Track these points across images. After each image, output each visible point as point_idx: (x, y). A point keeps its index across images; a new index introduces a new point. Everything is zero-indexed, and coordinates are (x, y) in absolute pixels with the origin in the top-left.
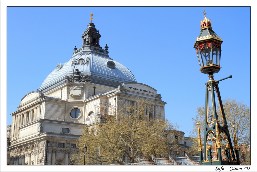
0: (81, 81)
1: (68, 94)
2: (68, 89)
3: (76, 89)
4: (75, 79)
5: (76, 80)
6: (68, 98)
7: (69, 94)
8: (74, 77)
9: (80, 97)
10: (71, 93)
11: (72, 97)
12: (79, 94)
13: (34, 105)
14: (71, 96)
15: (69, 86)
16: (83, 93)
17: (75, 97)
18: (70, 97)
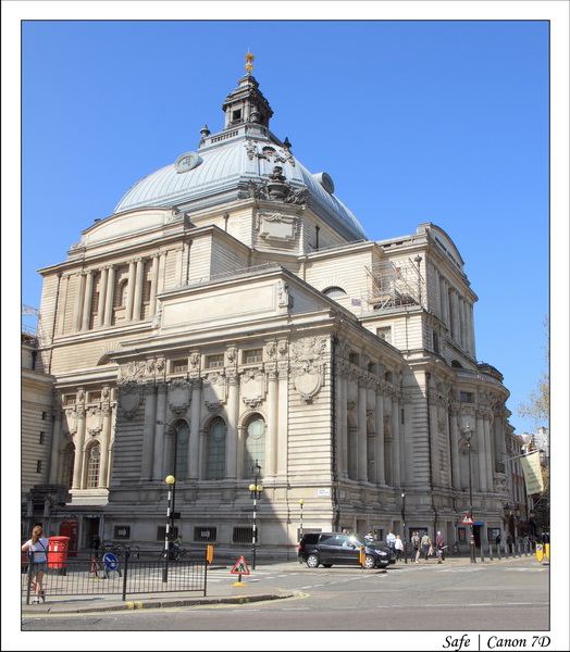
0: (291, 201)
1: (255, 230)
2: (254, 216)
3: (278, 221)
4: (273, 192)
5: (279, 197)
6: (254, 242)
7: (258, 230)
8: (270, 188)
9: (289, 243)
10: (262, 231)
11: (267, 241)
12: (287, 237)
13: (157, 245)
14: (263, 237)
15: (259, 208)
16: (298, 235)
17: (275, 242)
18: (259, 240)
